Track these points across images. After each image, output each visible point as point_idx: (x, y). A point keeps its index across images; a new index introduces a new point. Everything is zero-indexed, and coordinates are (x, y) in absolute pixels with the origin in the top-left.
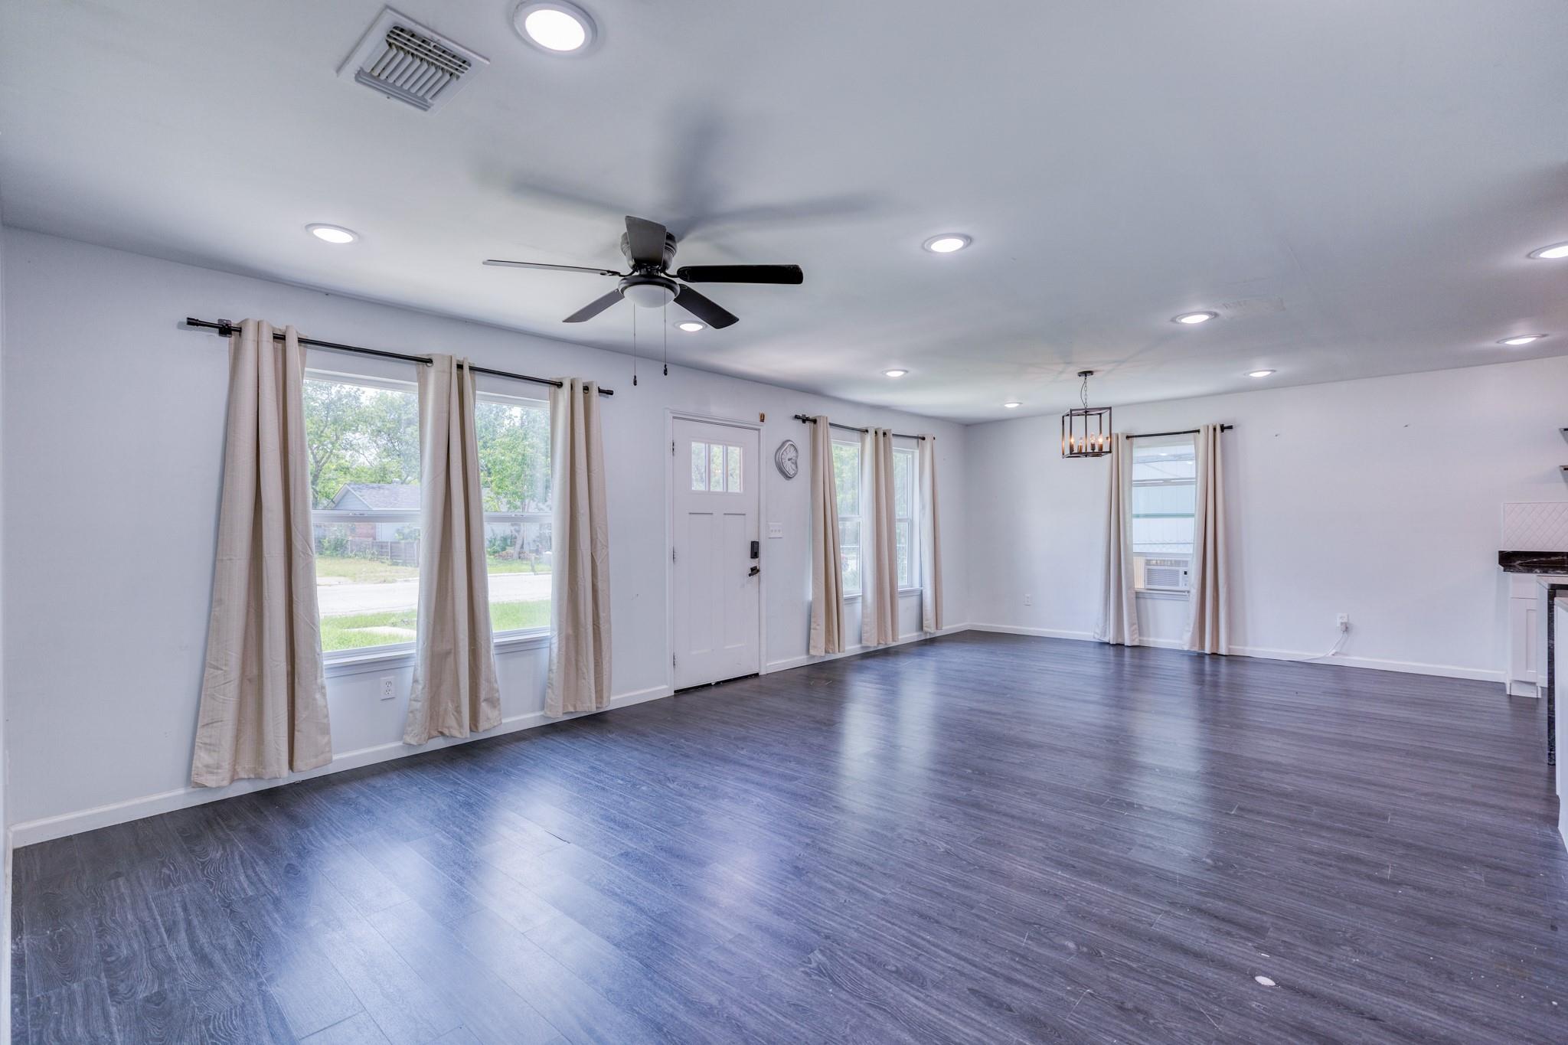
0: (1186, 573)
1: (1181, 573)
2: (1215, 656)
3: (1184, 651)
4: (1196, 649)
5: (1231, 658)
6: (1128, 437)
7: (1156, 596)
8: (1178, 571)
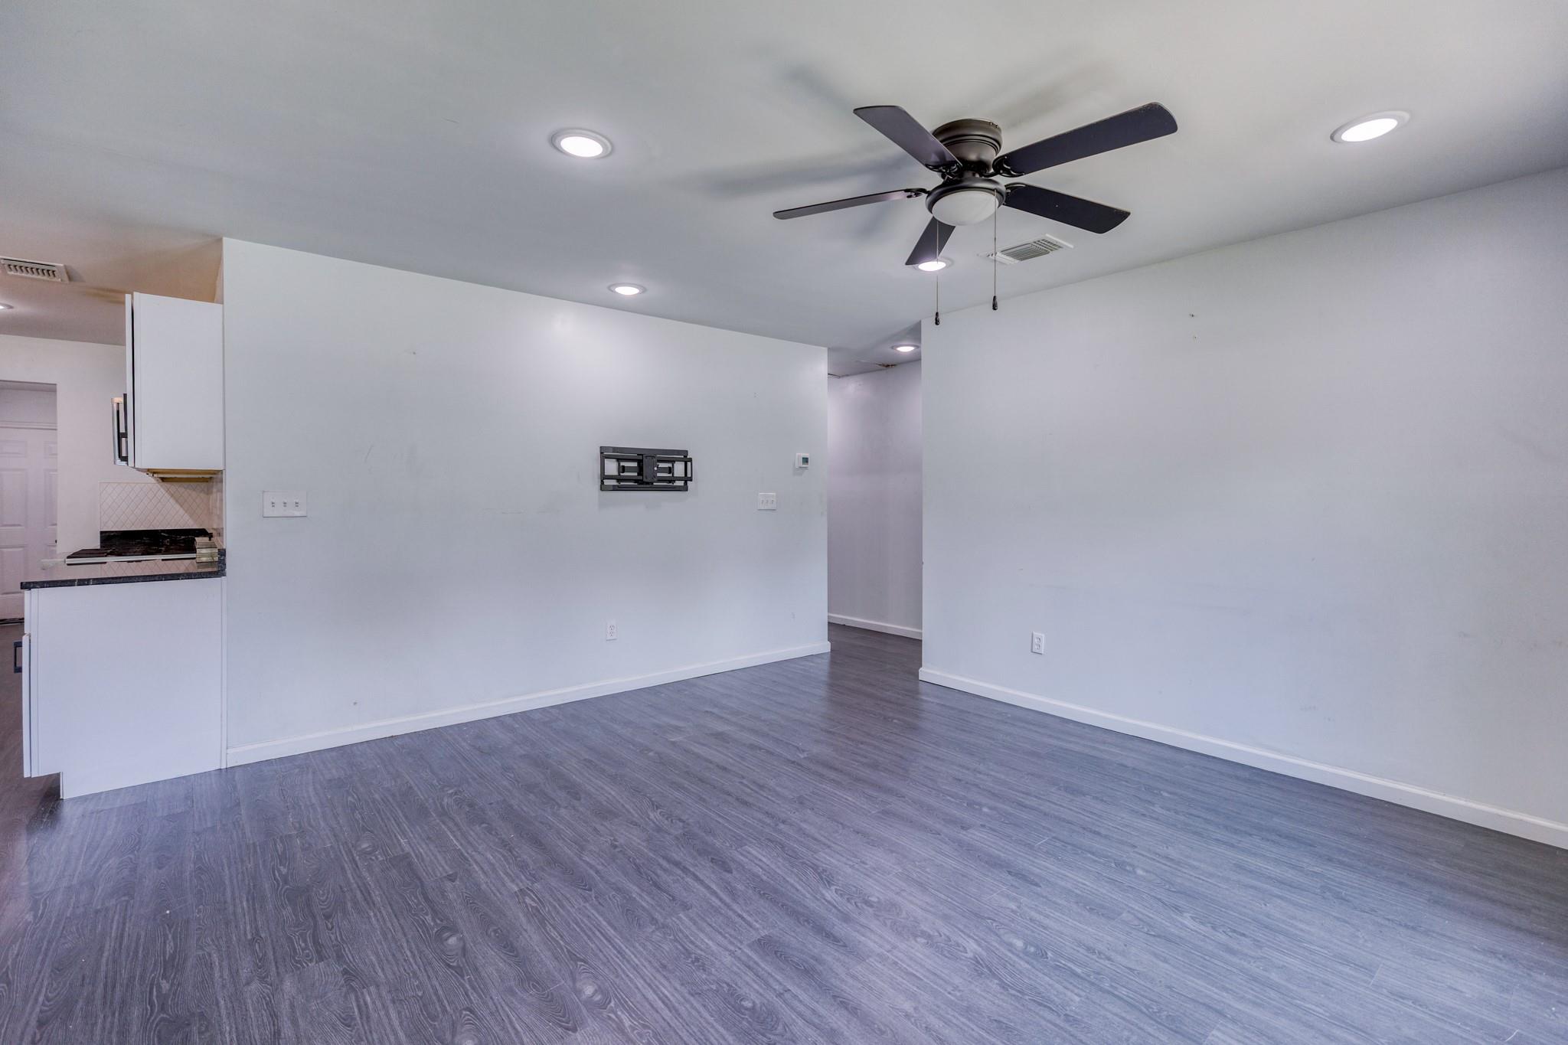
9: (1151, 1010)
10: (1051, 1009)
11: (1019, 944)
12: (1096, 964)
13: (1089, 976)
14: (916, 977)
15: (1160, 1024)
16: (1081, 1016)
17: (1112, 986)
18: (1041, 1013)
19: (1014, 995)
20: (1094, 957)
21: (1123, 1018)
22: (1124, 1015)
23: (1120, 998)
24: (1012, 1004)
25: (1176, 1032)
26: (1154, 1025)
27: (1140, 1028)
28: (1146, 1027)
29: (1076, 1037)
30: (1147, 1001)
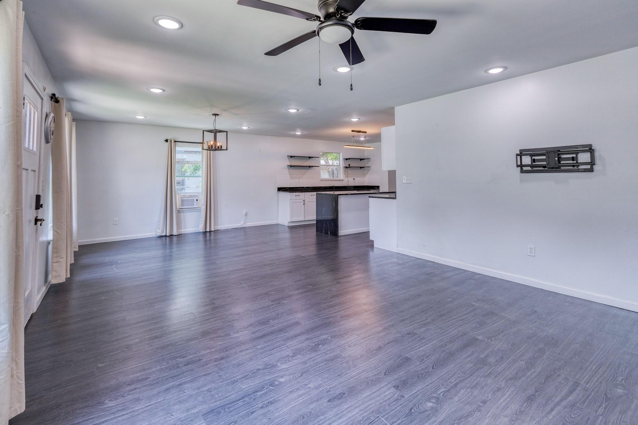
0: (197, 200)
1: (195, 200)
2: (210, 231)
3: (200, 232)
4: (204, 231)
5: (216, 231)
6: (175, 141)
7: (185, 211)
8: (194, 199)
9: (227, 408)
10: (242, 378)
11: (282, 380)
12: (260, 402)
13: (254, 396)
14: (272, 350)
15: (218, 408)
16: (235, 385)
17: (245, 401)
18: (242, 375)
19: (253, 371)
20: (265, 402)
21: (227, 397)
22: (229, 398)
23: (237, 401)
24: (248, 369)
25: (212, 411)
26: (219, 405)
27: (220, 400)
28: (220, 402)
29: (226, 380)
30: (231, 409)
